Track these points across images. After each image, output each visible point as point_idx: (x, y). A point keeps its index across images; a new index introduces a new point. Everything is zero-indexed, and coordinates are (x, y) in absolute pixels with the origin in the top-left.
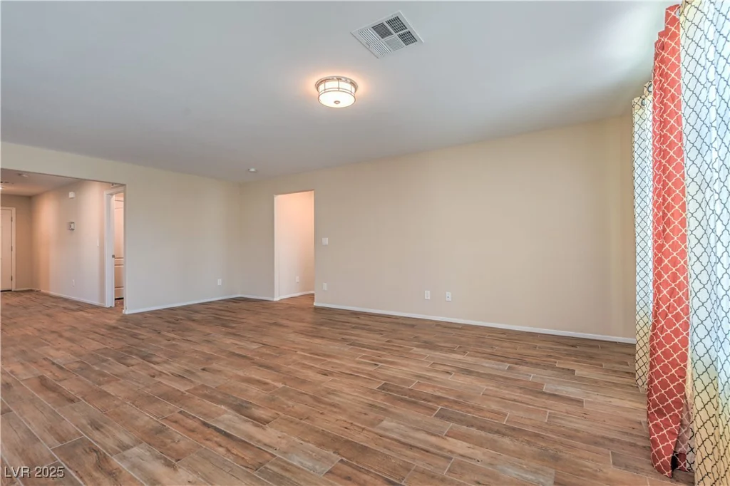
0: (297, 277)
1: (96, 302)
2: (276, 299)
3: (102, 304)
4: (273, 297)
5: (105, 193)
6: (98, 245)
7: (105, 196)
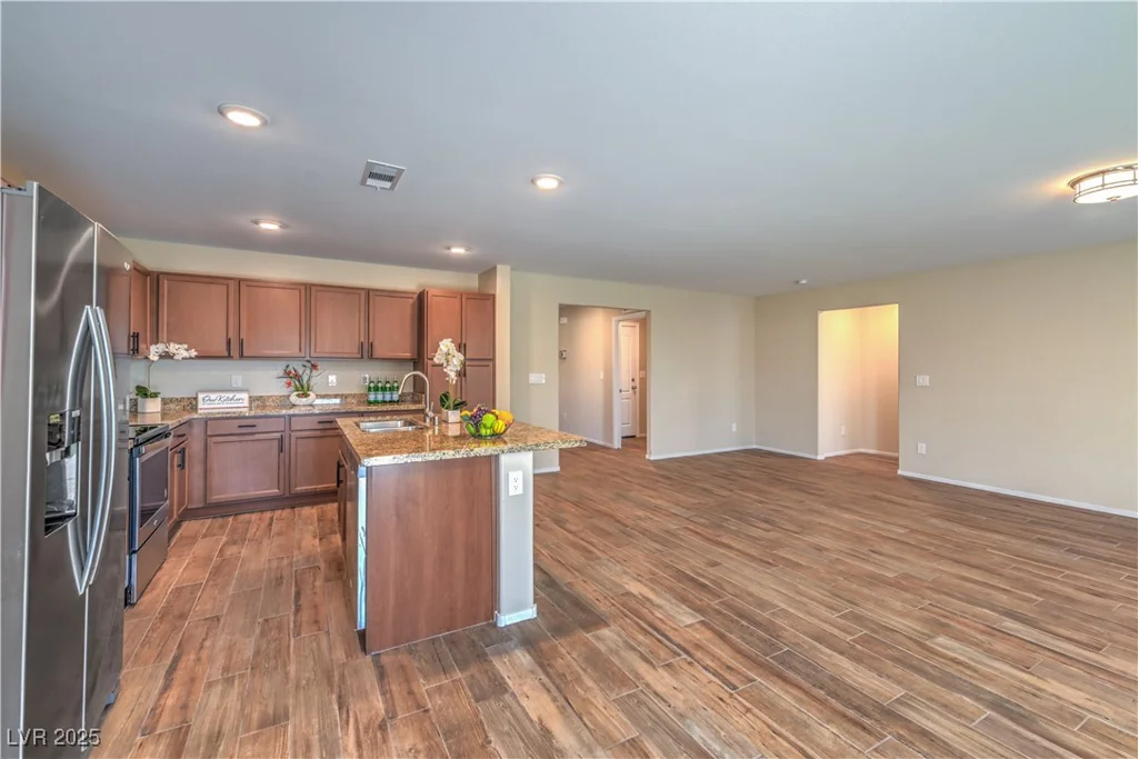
0: (843, 427)
1: (601, 442)
2: (820, 457)
3: (608, 445)
4: (817, 454)
5: (614, 319)
6: (602, 377)
7: (613, 323)
